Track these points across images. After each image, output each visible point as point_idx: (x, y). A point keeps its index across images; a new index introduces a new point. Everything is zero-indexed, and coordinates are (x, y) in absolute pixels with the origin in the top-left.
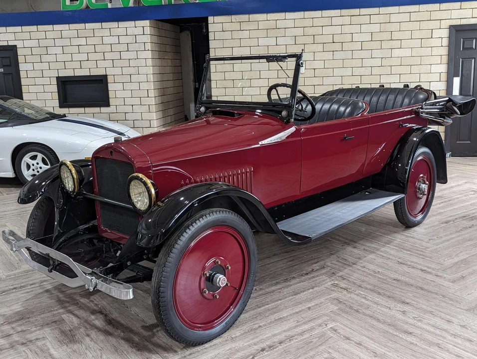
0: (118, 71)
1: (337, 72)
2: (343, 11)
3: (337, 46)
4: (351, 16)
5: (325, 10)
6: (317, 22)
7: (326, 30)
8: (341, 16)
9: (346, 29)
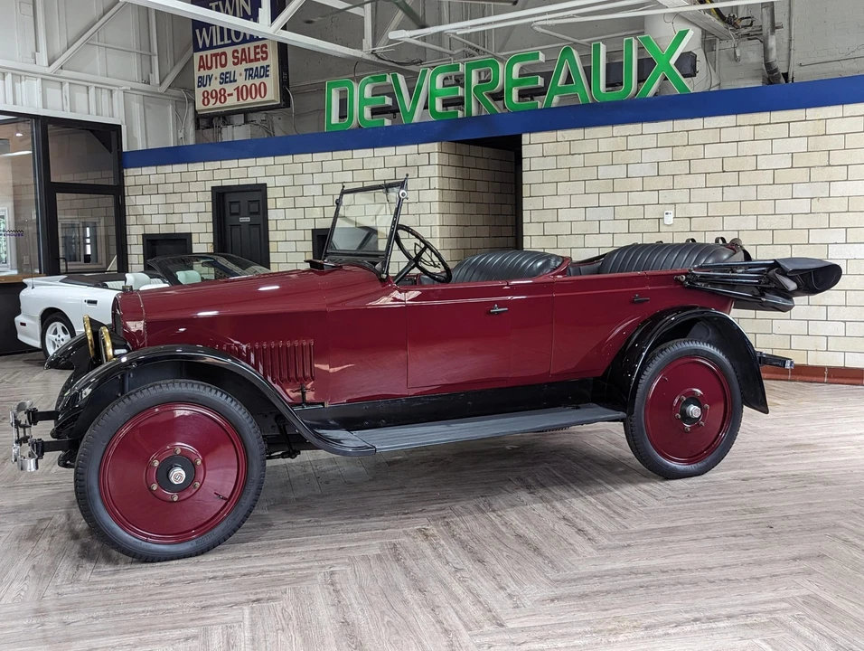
3: (730, 179)
4: (755, 125)
7: (711, 151)
8: (736, 126)
9: (746, 148)
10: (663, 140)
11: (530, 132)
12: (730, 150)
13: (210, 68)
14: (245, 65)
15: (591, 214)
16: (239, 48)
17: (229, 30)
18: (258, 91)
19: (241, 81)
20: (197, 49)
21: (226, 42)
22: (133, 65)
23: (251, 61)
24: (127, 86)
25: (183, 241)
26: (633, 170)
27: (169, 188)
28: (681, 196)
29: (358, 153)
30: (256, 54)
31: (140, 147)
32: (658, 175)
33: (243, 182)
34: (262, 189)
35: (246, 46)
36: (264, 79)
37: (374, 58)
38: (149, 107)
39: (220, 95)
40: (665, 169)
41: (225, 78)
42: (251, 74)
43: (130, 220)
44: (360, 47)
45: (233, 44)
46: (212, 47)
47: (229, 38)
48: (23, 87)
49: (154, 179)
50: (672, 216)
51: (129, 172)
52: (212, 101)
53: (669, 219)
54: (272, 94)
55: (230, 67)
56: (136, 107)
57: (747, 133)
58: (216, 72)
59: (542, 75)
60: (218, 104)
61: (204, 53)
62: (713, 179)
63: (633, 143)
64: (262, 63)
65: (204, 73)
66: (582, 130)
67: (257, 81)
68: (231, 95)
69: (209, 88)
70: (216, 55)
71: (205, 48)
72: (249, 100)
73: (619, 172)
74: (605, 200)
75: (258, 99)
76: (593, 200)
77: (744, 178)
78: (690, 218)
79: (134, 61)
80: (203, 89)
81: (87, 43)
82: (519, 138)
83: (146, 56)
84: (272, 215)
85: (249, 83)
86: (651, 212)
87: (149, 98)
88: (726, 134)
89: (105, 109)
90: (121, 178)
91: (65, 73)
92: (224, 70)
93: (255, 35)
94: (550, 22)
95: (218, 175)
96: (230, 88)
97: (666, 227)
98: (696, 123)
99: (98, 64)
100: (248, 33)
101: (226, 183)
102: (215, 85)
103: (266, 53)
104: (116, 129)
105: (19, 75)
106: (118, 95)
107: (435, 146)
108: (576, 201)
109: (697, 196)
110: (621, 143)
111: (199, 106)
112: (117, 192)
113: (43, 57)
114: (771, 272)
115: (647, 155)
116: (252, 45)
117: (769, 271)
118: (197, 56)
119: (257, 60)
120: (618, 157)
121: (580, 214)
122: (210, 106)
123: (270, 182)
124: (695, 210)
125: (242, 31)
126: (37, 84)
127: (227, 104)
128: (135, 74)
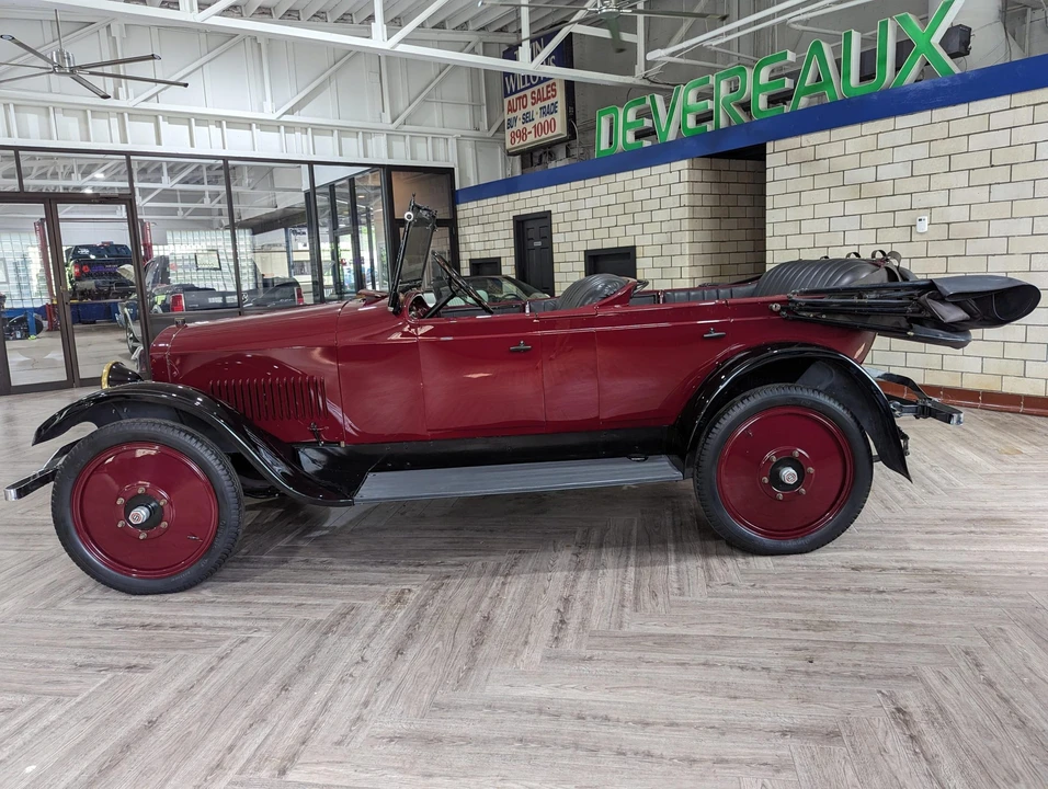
0: (647, 240)
1: (998, 228)
2: (1015, 96)
3: (1001, 174)
4: (1034, 105)
5: (977, 100)
6: (956, 128)
7: (976, 142)
8: (1011, 108)
9: (1022, 135)
10: (919, 135)
11: (775, 139)
12: (1002, 138)
13: (515, 111)
14: (540, 104)
15: (837, 224)
16: (535, 89)
17: (528, 76)
18: (550, 126)
19: (538, 119)
20: (506, 95)
21: (527, 85)
22: (465, 116)
23: (544, 100)
24: (458, 133)
25: (495, 264)
26: (884, 172)
27: (485, 219)
28: (938, 199)
29: (621, 176)
30: (548, 92)
31: (473, 183)
32: (912, 176)
33: (535, 210)
34: (547, 216)
35: (540, 87)
36: (554, 115)
37: (647, 83)
38: (481, 151)
39: (523, 134)
40: (920, 168)
41: (527, 118)
42: (545, 111)
43: (462, 247)
44: (631, 73)
45: (532, 86)
46: (517, 92)
47: (529, 81)
48: (372, 142)
49: (476, 212)
50: (927, 222)
51: (460, 207)
52: (517, 140)
53: (923, 227)
54: (560, 129)
55: (530, 108)
56: (469, 151)
57: (1024, 115)
58: (520, 113)
59: (789, 75)
60: (522, 142)
61: (510, 98)
62: (977, 177)
63: (884, 140)
64: (552, 100)
65: (512, 115)
66: (827, 132)
67: (549, 118)
68: (530, 133)
69: (515, 129)
70: (519, 98)
71: (512, 93)
72: (544, 136)
73: (868, 174)
74: (851, 208)
75: (550, 134)
76: (837, 209)
77: (1018, 173)
78: (948, 224)
79: (467, 113)
80: (511, 130)
81: (424, 100)
82: (763, 147)
83: (475, 106)
84: (556, 238)
85: (542, 120)
86: (902, 219)
87: (479, 143)
88: (996, 121)
89: (441, 154)
90: (454, 212)
91: (406, 128)
92: (525, 111)
93: (547, 76)
94: (805, 17)
95: (519, 205)
96: (529, 126)
97: (918, 236)
98: (960, 110)
99: (434, 118)
100: (542, 76)
101: (524, 212)
102: (519, 125)
103: (555, 90)
104: (450, 172)
105: (367, 133)
106: (452, 142)
107: (684, 164)
108: (821, 211)
109: (957, 196)
110: (870, 142)
111: (508, 146)
112: (452, 224)
113: (387, 117)
114: (922, 298)
115: (900, 154)
116: (544, 85)
117: (919, 295)
118: (506, 100)
119: (549, 98)
120: (868, 159)
121: (823, 225)
122: (516, 144)
123: (553, 209)
124: (955, 214)
125: (538, 75)
126: (383, 139)
127: (527, 141)
128: (468, 124)
